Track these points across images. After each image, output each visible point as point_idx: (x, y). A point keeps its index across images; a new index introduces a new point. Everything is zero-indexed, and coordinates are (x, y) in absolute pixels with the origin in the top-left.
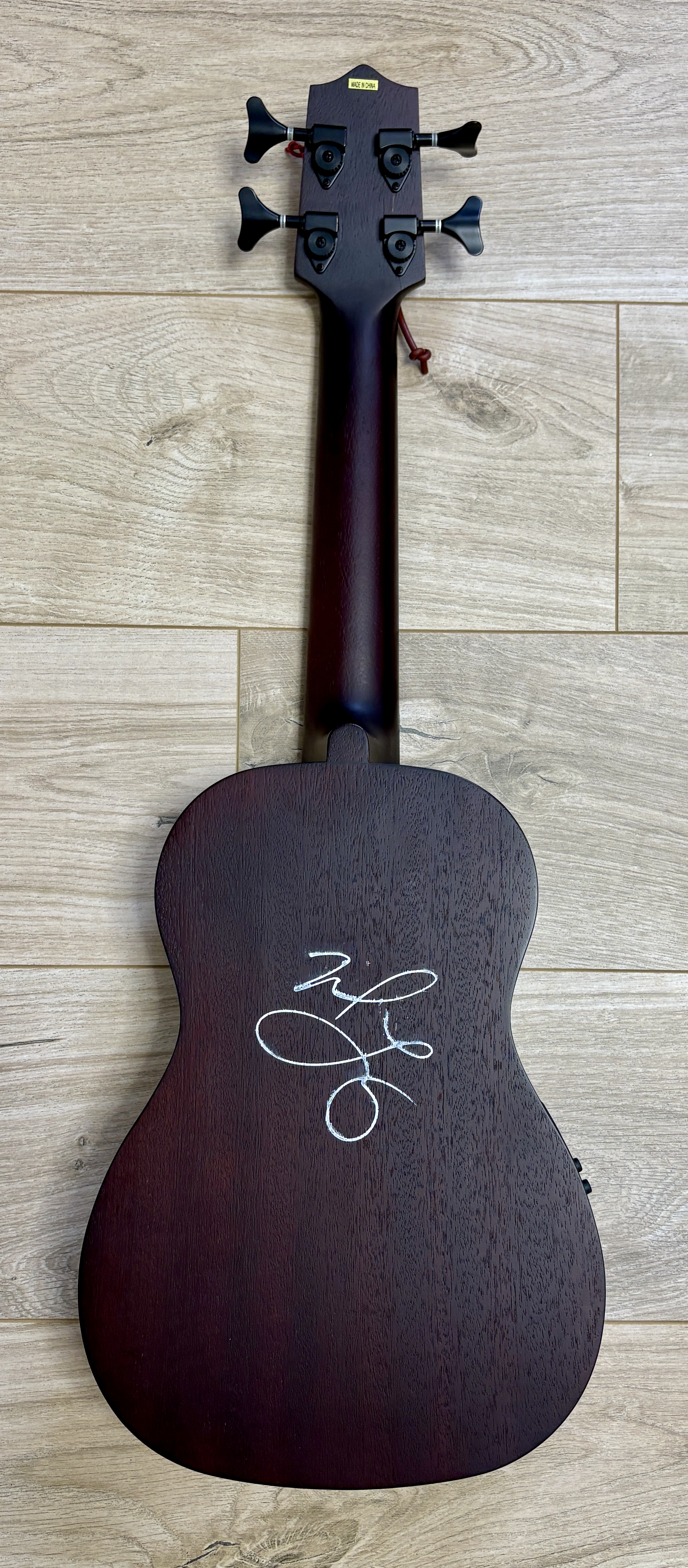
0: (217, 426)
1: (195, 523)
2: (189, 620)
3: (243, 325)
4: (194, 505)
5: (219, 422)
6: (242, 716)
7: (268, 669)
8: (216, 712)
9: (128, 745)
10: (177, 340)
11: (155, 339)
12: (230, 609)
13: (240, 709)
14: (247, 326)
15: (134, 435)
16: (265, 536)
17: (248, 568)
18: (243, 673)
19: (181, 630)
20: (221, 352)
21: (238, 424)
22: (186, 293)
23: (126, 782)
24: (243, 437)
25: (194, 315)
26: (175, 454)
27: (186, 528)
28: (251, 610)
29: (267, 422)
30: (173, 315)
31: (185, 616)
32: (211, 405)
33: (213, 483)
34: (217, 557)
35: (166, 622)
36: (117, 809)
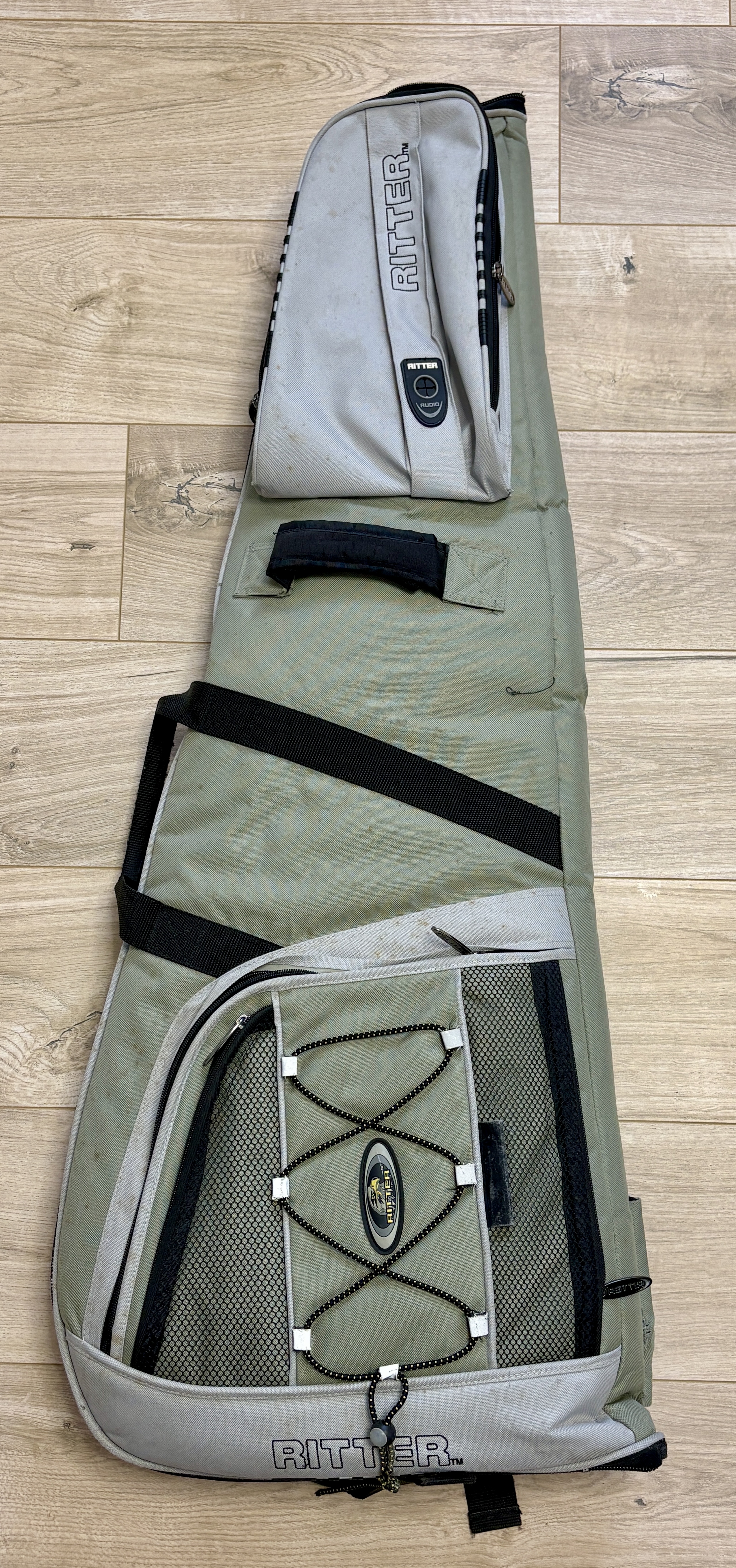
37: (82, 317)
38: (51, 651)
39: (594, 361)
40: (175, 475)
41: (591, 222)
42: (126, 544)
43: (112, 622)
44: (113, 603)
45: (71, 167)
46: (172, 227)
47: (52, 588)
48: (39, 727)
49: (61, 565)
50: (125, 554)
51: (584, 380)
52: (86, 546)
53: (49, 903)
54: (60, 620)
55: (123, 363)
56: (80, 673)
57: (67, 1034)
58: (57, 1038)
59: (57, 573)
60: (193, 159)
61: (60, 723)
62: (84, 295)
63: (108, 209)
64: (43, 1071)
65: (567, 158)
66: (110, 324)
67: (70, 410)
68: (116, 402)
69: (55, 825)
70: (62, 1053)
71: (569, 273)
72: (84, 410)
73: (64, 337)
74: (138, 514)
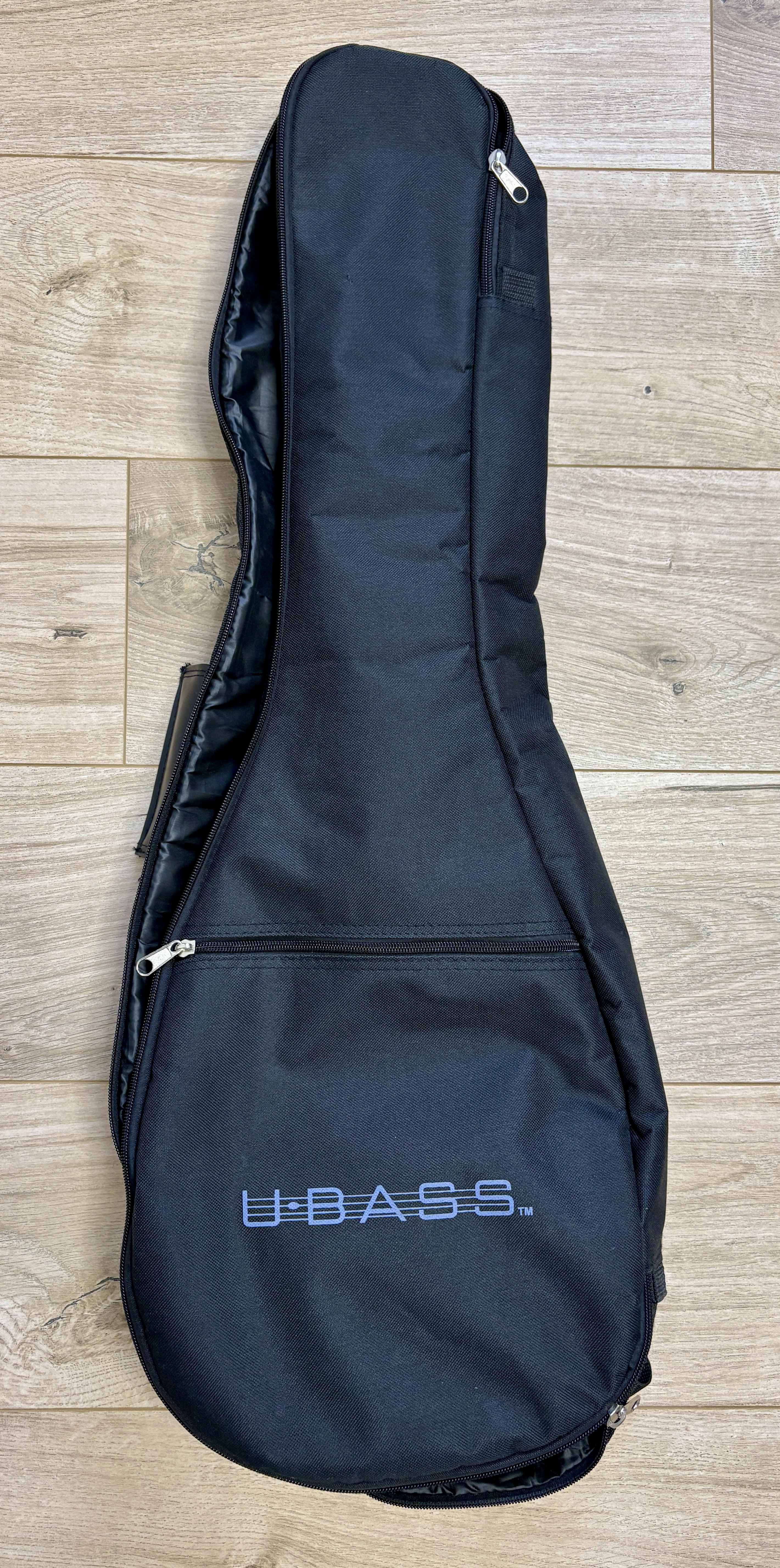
0: (110, 278)
1: (90, 364)
2: (83, 452)
3: (134, 185)
4: (89, 348)
5: (112, 274)
6: (132, 538)
7: (155, 496)
8: (107, 535)
9: (27, 564)
10: (74, 199)
11: (53, 198)
12: (120, 441)
13: (129, 532)
14: (138, 186)
15: (35, 285)
16: (152, 375)
17: (137, 404)
18: (132, 499)
19: (76, 460)
20: (114, 210)
21: (129, 276)
22: (82, 156)
23: (25, 597)
24: (134, 288)
25: (89, 176)
26: (72, 303)
27: (81, 368)
28: (140, 442)
29: (155, 274)
30: (70, 176)
31: (80, 448)
32: (105, 259)
33: (106, 328)
34: (109, 394)
35: (62, 453)
36: (17, 623)
37: (60, 304)
38: (31, 781)
39: (758, 371)
40: (194, 531)
41: (755, 168)
42: (130, 629)
43: (113, 740)
44: (115, 712)
45: (35, 81)
46: (180, 172)
47: (30, 692)
48: (18, 887)
49: (42, 660)
50: (129, 644)
51: (746, 397)
52: (75, 633)
53: (40, 1130)
54: (42, 737)
55: (117, 370)
56: (72, 812)
57: (71, 1309)
58: (59, 1315)
59: (37, 671)
60: (208, 70)
61: (47, 881)
62: (60, 271)
63: (90, 143)
64: (41, 1360)
65: (723, 75)
66: (98, 313)
67: (47, 438)
68: (110, 426)
69: (44, 1023)
70: (65, 1334)
71: (725, 243)
72: (65, 438)
73: (33, 332)
74: (146, 587)
